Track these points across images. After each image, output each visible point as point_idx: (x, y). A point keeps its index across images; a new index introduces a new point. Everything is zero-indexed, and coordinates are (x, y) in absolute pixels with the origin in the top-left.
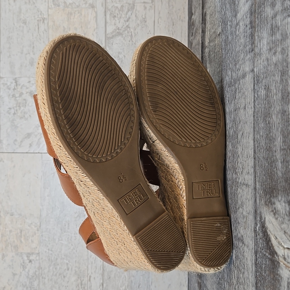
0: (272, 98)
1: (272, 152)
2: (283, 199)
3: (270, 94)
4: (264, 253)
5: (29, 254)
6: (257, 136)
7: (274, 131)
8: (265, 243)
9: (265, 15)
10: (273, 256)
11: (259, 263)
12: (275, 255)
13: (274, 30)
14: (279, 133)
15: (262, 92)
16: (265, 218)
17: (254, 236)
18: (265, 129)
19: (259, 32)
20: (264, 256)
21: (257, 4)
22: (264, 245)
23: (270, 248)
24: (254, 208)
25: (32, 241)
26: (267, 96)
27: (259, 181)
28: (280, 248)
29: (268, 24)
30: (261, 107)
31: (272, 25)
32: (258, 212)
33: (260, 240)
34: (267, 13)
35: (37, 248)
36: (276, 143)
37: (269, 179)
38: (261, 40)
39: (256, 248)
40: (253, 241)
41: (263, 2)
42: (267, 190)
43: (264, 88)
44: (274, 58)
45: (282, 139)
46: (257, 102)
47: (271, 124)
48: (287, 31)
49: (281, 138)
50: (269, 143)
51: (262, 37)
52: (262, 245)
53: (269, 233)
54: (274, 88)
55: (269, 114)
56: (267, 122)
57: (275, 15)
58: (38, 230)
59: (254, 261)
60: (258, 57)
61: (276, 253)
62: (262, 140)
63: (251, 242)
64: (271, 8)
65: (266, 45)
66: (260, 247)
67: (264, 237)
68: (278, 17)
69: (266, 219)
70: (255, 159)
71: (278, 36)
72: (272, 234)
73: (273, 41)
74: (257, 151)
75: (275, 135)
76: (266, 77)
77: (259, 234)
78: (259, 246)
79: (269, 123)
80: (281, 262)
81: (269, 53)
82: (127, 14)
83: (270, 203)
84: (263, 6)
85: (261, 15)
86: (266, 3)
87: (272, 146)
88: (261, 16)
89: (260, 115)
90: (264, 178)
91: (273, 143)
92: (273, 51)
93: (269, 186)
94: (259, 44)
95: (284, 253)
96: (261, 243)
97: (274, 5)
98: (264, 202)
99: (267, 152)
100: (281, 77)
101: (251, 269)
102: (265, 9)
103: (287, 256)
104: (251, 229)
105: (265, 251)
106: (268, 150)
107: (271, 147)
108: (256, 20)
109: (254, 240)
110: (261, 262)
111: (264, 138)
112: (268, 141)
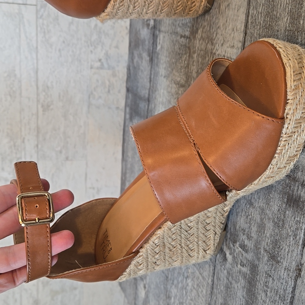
1: (273, 30)
7: (278, 10)
14: (286, 14)
36: (280, 23)
45: (289, 20)
47: (276, 2)
49: (287, 19)
50: (270, 22)
62: (260, 17)
70: (246, 34)
74: (250, 26)
75: (280, 15)
87: (273, 24)
91: (276, 22)
99: (265, 30)
106: (266, 28)
111: (262, 15)
112: (269, 19)
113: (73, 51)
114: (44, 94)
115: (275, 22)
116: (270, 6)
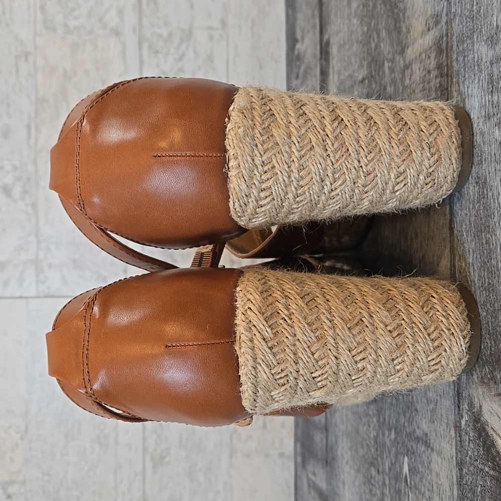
0: (494, 200)
3: (490, 194)
4: (481, 466)
6: (459, 263)
8: (481, 449)
9: (474, 57)
11: (469, 483)
13: (495, 84)
15: (469, 188)
16: (481, 407)
17: (456, 437)
18: (479, 254)
19: (461, 84)
20: (480, 471)
21: (455, 37)
22: (478, 452)
23: (494, 459)
24: (455, 387)
26: (482, 196)
29: (481, 71)
30: (469, 215)
31: (491, 76)
32: (464, 395)
33: (469, 443)
34: (479, 54)
37: (490, 339)
38: (467, 99)
39: (459, 456)
40: (452, 445)
41: (469, 34)
42: (486, 359)
43: (473, 181)
44: (497, 132)
46: (458, 204)
47: (493, 245)
50: (489, 278)
51: (468, 95)
52: (474, 452)
53: (491, 432)
54: (498, 184)
55: (489, 227)
56: (484, 241)
63: (448, 447)
64: (488, 46)
65: (477, 108)
66: (471, 456)
67: (480, 438)
69: (483, 407)
72: (496, 434)
73: (495, 102)
77: (466, 434)
78: (467, 453)
79: (487, 242)
81: (486, 123)
82: (178, 47)
83: (491, 381)
84: (469, 41)
85: (464, 57)
86: (475, 37)
87: (495, 282)
88: (466, 59)
89: (466, 228)
93: (489, 352)
96: (472, 449)
98: (478, 378)
101: (448, 493)
102: (473, 46)
104: (448, 424)
105: (483, 464)
106: (485, 290)
107: (493, 285)
108: (455, 64)
109: (456, 443)
110: (474, 482)
111: (475, 268)
112: (486, 273)
115: (497, 278)
116: (485, 251)
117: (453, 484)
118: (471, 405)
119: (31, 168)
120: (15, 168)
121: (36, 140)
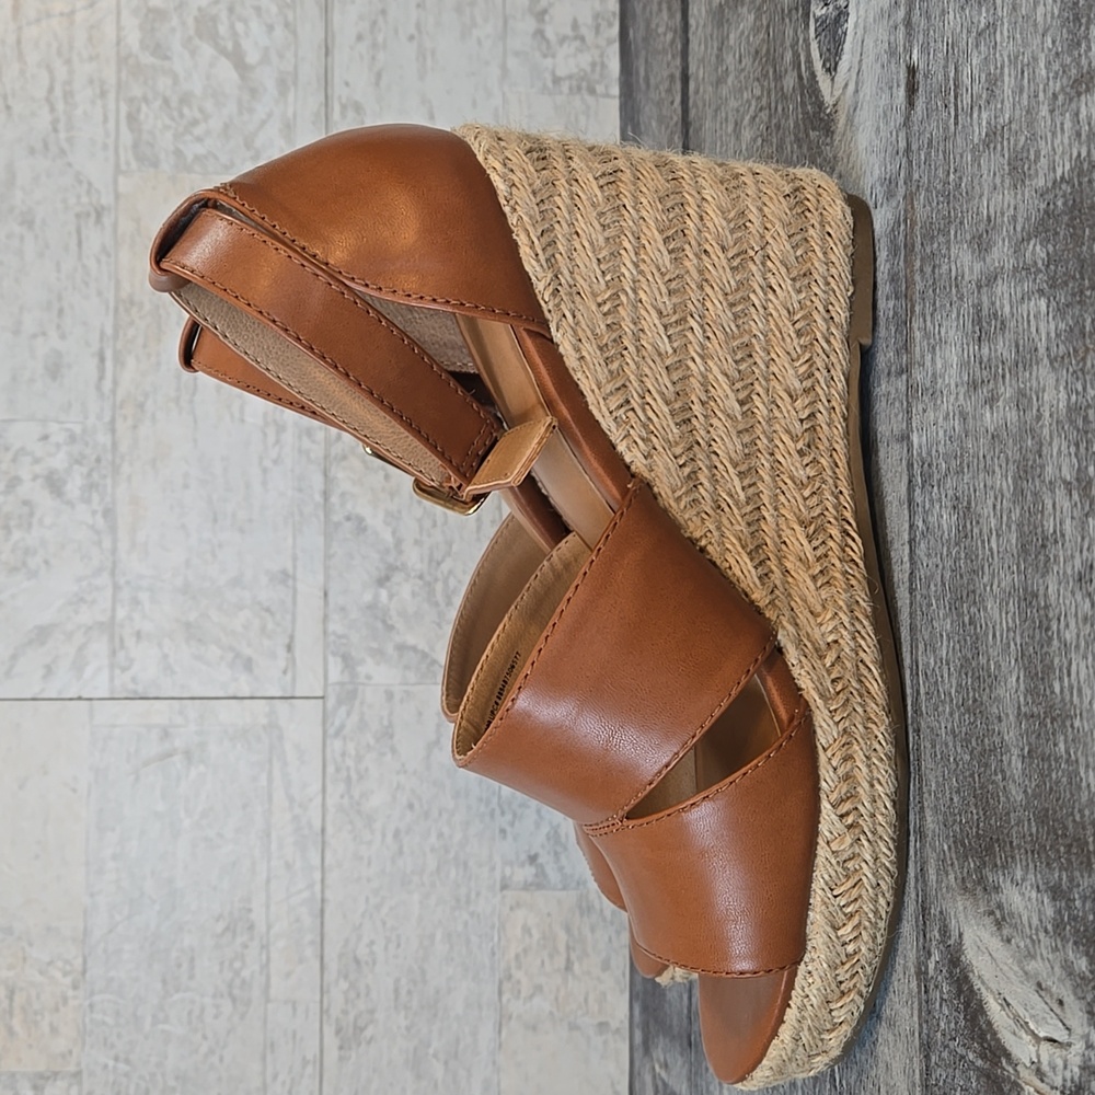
0: (983, 542)
1: (987, 718)
2: (1031, 876)
3: (976, 530)
4: (961, 1050)
5: (41, 1076)
6: (925, 658)
7: (991, 650)
8: (962, 1017)
9: (950, 270)
10: (997, 1064)
11: (941, 1083)
12: (1004, 1061)
13: (984, 324)
14: (1013, 662)
15: (942, 517)
16: (961, 935)
17: (919, 992)
18: (959, 642)
19: (928, 318)
20: (960, 1061)
21: (918, 227)
22: (956, 1023)
23: (982, 1037)
24: (918, 896)
25: (54, 1030)
26: (963, 533)
27: (936, 809)
28: (1021, 1038)
29: (961, 299)
30: (941, 567)
31: (978, 308)
32: (932, 911)
33: (941, 1006)
34: (959, 265)
35: (70, 1052)
36: (1001, 691)
37: (976, 805)
38: (938, 348)
39: (925, 1031)
40: (912, 1008)
41: (942, 226)
42: (970, 843)
43: (949, 504)
44: (988, 415)
45: (1024, 681)
46: (922, 545)
47: (981, 627)
48: (1036, 340)
49: (1018, 678)
50: (974, 690)
51: (940, 339)
52: (949, 1022)
53: (977, 985)
54: (989, 513)
55: (974, 592)
56: (967, 619)
57: (991, 279)
58: (75, 987)
59: (921, 1075)
60: (926, 398)
61: (1008, 1056)
62: (946, 675)
63: (905, 1011)
64: (973, 252)
65: (955, 366)
66: (944, 1030)
67: (959, 996)
68: (1001, 288)
69: (965, 937)
71: (1003, 348)
72: (987, 988)
73: (985, 359)
74: (926, 707)
75: (998, 666)
76: (960, 472)
77: (937, 987)
78: (938, 1025)
79: (972, 622)
80: (1027, 1084)
81: (970, 397)
83: (979, 886)
84: (941, 239)
85: (934, 267)
86: (952, 232)
87: (985, 698)
88: (937, 271)
89: (936, 592)
90: (955, 800)
91: (991, 691)
92: (984, 392)
93: (974, 830)
94: (928, 358)
95: (1038, 1056)
96: (947, 1018)
97: (984, 246)
98: (956, 879)
99: (967, 716)
100: (1015, 483)
102: (949, 249)
103: (1049, 1064)
105: (964, 1045)
106: (968, 711)
107: (982, 703)
108: (917, 277)
109: (920, 1004)
110: (949, 1080)
111: (952, 669)
112: (970, 680)
113: (440, 835)
114: (344, 985)
115: (987, 690)
116: (968, 638)
117: (914, 1085)
118: (945, 931)
119: (104, 438)
120: (72, 438)
121: (115, 383)
